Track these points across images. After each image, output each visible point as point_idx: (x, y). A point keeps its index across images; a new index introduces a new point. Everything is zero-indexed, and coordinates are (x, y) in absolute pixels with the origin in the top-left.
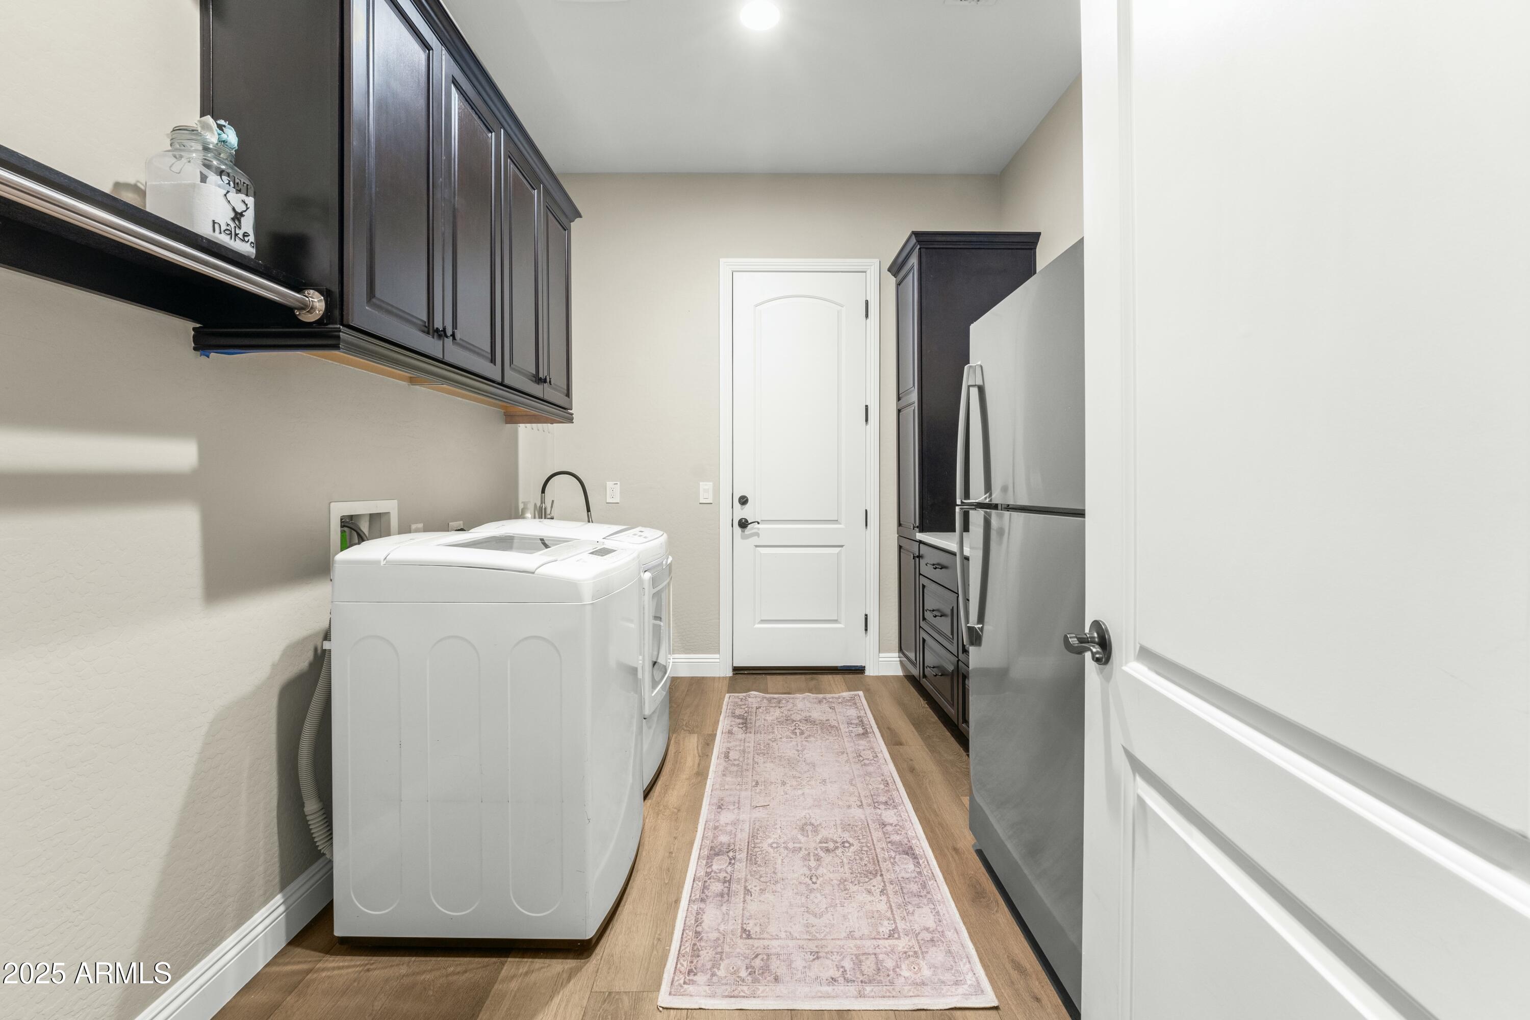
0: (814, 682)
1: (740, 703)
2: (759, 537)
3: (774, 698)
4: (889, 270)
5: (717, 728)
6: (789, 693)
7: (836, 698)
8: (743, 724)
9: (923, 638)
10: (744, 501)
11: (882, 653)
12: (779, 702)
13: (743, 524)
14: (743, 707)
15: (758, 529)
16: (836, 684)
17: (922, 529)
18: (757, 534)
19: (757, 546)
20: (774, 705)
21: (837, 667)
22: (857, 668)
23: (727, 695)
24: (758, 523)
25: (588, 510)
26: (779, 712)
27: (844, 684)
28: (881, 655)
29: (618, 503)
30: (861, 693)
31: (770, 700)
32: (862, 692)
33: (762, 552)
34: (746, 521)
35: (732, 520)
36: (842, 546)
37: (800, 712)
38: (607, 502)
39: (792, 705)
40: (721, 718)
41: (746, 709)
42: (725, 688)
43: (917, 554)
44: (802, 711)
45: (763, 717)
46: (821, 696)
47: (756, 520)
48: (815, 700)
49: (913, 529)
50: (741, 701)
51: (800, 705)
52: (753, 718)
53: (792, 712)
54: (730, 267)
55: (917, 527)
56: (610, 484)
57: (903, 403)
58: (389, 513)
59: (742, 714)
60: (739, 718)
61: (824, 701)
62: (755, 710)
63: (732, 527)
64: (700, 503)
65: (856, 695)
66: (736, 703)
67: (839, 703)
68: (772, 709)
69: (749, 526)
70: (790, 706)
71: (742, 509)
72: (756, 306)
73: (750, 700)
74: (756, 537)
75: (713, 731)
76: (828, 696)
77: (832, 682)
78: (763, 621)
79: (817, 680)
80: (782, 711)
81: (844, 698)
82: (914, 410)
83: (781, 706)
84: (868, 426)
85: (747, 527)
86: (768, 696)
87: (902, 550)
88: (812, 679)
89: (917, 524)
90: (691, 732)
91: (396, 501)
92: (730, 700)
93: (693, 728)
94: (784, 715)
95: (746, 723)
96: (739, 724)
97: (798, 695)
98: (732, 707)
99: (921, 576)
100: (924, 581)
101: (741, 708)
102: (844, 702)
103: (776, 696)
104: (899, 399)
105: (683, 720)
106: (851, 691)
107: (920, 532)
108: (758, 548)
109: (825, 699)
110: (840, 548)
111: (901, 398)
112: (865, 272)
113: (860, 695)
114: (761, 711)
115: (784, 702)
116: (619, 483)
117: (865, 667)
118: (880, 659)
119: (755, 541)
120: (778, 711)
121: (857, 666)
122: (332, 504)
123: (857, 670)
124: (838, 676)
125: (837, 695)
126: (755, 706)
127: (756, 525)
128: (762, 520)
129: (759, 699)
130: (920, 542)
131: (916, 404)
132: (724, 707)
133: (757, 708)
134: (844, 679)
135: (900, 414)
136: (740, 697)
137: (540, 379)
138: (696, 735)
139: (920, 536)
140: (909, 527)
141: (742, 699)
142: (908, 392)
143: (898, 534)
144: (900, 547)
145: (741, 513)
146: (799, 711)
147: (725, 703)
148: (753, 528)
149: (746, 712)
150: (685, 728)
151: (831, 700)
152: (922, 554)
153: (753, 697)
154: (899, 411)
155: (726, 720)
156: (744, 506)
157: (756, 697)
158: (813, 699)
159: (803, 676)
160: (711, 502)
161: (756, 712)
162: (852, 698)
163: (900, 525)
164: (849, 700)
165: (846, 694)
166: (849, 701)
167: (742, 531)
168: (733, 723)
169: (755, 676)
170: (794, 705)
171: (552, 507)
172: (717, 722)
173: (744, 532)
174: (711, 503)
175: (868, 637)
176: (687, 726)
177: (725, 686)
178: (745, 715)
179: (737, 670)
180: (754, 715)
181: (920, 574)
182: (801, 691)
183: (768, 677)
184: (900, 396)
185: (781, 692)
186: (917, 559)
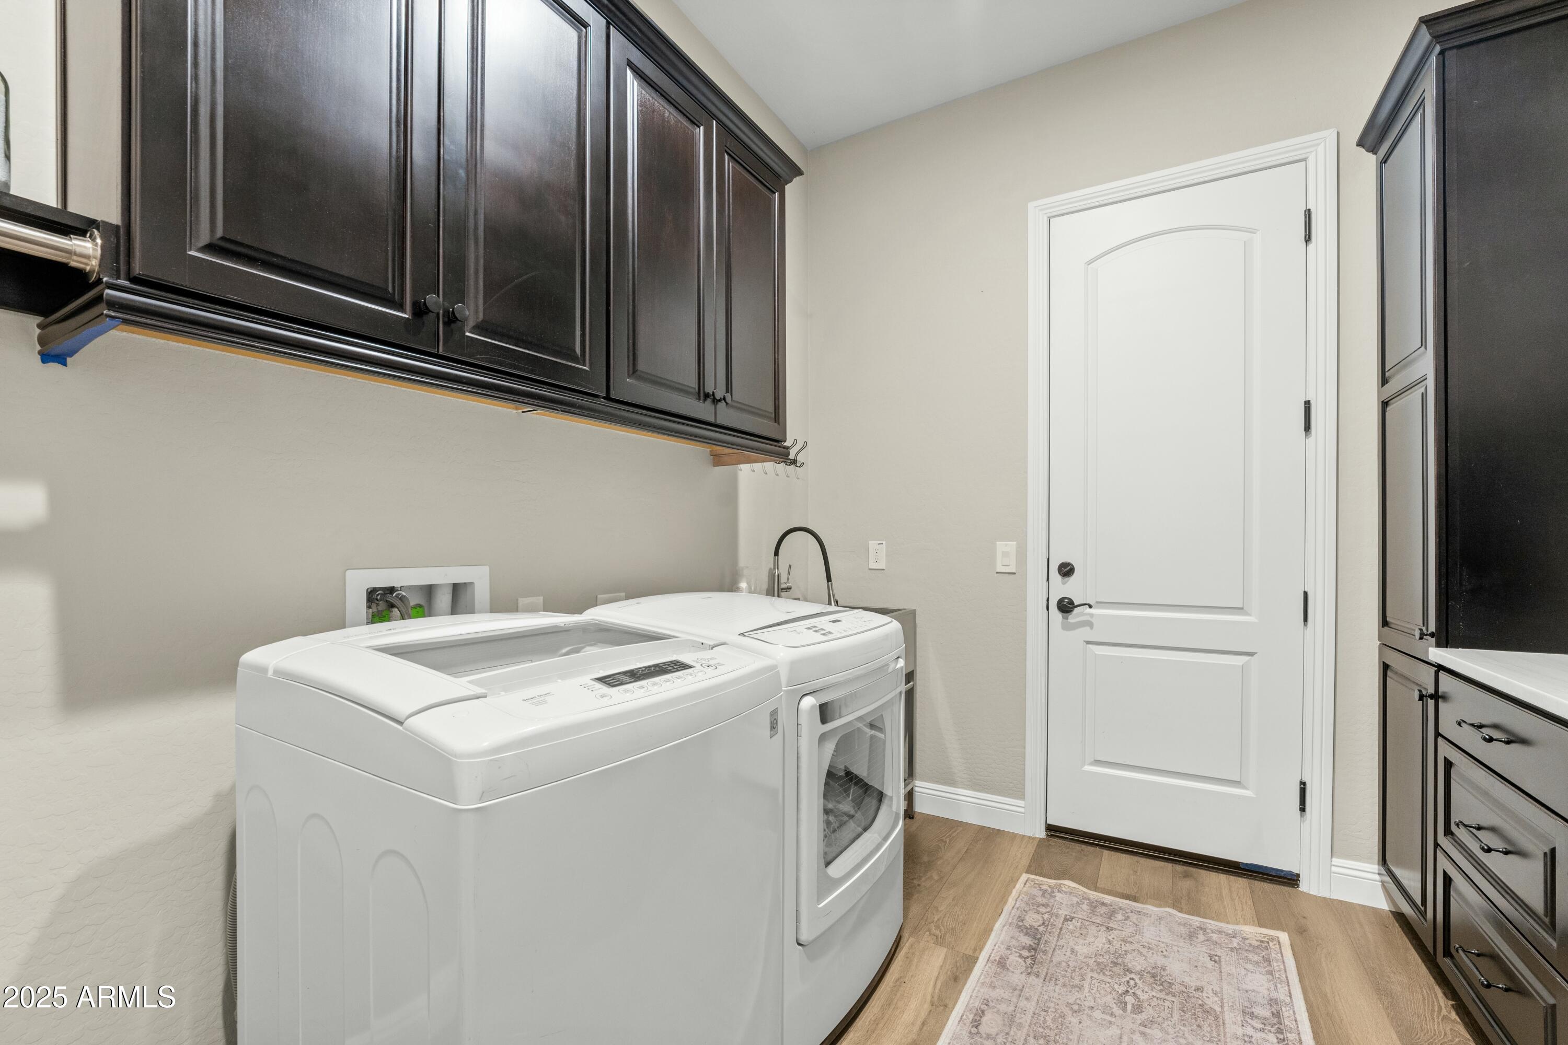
0: (1187, 884)
1: (1040, 900)
2: (1092, 628)
3: (1103, 904)
4: (1360, 143)
5: (984, 944)
6: (1134, 899)
7: (1227, 934)
8: (1030, 949)
9: (1445, 873)
10: (1066, 570)
11: (1339, 857)
12: (1111, 915)
13: (1066, 607)
14: (1042, 910)
15: (1092, 615)
16: (1233, 900)
17: (1445, 639)
18: (1090, 624)
19: (1088, 643)
20: (1099, 920)
21: (1238, 863)
22: (1282, 874)
23: (1025, 876)
24: (1090, 606)
25: (829, 579)
26: (1104, 941)
27: (1250, 902)
28: (1336, 861)
29: (884, 570)
30: (1284, 937)
31: (1094, 906)
32: (1286, 934)
33: (1096, 653)
34: (1071, 602)
35: (1048, 600)
36: (1252, 654)
37: (1144, 951)
38: (870, 567)
39: (1132, 929)
40: (998, 925)
41: (1046, 916)
42: (1025, 861)
43: (1431, 690)
44: (1149, 948)
45: (1071, 944)
46: (1196, 920)
47: (1088, 602)
48: (1182, 928)
49: (1421, 638)
50: (1043, 895)
51: (1149, 934)
52: (1053, 940)
53: (1129, 947)
54: (1045, 212)
55: (1432, 635)
56: (873, 544)
57: (1394, 385)
58: (472, 583)
59: (1036, 925)
60: (1026, 934)
61: (1201, 937)
62: (1061, 921)
63: (1048, 609)
64: (997, 573)
65: (1272, 939)
66: (1033, 897)
67: (1232, 949)
68: (1093, 929)
69: (1076, 610)
70: (1129, 930)
71: (1064, 583)
72: (1090, 263)
73: (1059, 896)
74: (1088, 628)
75: (975, 950)
76: (1212, 924)
77: (1225, 892)
78: (1097, 762)
79: (1195, 879)
80: (1110, 938)
81: (1245, 939)
82: (1424, 397)
83: (1111, 925)
84: (1311, 440)
85: (1072, 611)
86: (1094, 895)
87: (1389, 673)
88: (1186, 876)
89: (1432, 628)
90: (939, 941)
91: (487, 569)
92: (1025, 889)
93: (945, 934)
94: (1112, 949)
95: (1035, 949)
96: (1024, 948)
97: (1150, 908)
98: (1023, 905)
99: (1440, 739)
100: (1445, 750)
101: (1038, 912)
102: (1242, 949)
103: (1108, 899)
104: (1384, 381)
105: (937, 910)
106: (1266, 927)
107: (1438, 645)
108: (1091, 646)
109: (1204, 929)
110: (1247, 658)
111: (1390, 377)
112: (1305, 160)
113: (1281, 940)
114: (1071, 927)
115: (1120, 917)
116: (884, 542)
117: (1298, 875)
118: (1334, 869)
119: (1085, 633)
120: (1103, 936)
121: (1282, 871)
122: (349, 573)
123: (1281, 877)
124: (1240, 879)
125: (1229, 928)
126: (1063, 912)
127: (1087, 610)
128: (1097, 602)
129: (1075, 900)
130: (1440, 668)
131: (1430, 383)
132: (1011, 901)
133: (1066, 920)
134: (1252, 891)
135: (1388, 409)
136: (1043, 887)
137: (707, 396)
138: (945, 950)
139: (1438, 655)
140: (1412, 632)
141: (1045, 892)
142: (1405, 362)
143: (1379, 640)
144: (1385, 667)
145: (1061, 589)
146: (1144, 946)
147: (1014, 893)
148: (1083, 614)
149: (1043, 924)
150: (934, 931)
151: (1215, 937)
152: (1444, 693)
153: (1066, 893)
154: (1385, 405)
155: (1004, 932)
156: (1066, 579)
157: (1071, 893)
158: (1179, 924)
159: (1170, 865)
160: (1014, 571)
161: (1061, 929)
162: (1263, 945)
163: (1385, 623)
164: (1254, 947)
165: (1252, 931)
166: (1255, 949)
167: (1063, 618)
168: (1014, 942)
169: (1083, 846)
170: (1138, 931)
171: (789, 573)
172: (987, 931)
173: (1067, 619)
174: (1015, 573)
175: (1308, 822)
176: (938, 927)
177: (1024, 855)
178: (1041, 929)
179: (1053, 830)
180: (1056, 935)
181: (1438, 734)
182: (1158, 898)
183: (1106, 853)
184: (1387, 374)
185: (1120, 890)
186: (1431, 703)
